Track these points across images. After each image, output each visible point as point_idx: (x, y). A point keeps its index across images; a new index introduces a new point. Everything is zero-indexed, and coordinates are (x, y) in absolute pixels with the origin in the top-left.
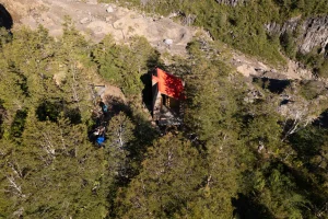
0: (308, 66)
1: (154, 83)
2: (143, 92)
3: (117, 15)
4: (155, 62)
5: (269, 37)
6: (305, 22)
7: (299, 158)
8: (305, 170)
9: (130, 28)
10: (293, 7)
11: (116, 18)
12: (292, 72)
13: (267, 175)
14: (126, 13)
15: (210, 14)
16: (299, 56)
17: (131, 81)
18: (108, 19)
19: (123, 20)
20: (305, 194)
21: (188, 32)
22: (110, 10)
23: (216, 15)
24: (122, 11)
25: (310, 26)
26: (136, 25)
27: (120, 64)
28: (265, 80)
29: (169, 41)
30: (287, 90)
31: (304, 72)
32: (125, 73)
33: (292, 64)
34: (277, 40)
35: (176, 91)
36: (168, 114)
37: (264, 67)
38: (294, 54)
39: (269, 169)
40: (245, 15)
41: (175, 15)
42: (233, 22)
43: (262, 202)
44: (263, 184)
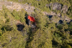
0: (55, 12)
1: (28, 19)
2: (26, 21)
3: (13, 4)
4: (26, 14)
5: (47, 7)
6: (53, 4)
7: (59, 30)
8: (60, 32)
9: (17, 7)
10: (51, 1)
11: (13, 5)
12: (52, 14)
13: (54, 35)
14: (15, 4)
15: (34, 3)
16: (53, 10)
17: (22, 19)
18: (11, 5)
19: (15, 5)
20: (62, 37)
21: (30, 7)
22: (11, 3)
23: (36, 3)
24: (14, 3)
25: (54, 4)
26: (18, 6)
27: (19, 15)
28: (48, 16)
29: (26, 9)
30: (52, 17)
31: (54, 13)
32: (21, 17)
33: (52, 12)
34: (48, 8)
35: (33, 20)
36: (32, 25)
37: (47, 13)
38: (52, 10)
39: (54, 33)
40: (41, 3)
41: (27, 4)
42: (39, 4)
43: (55, 40)
44: (54, 37)
